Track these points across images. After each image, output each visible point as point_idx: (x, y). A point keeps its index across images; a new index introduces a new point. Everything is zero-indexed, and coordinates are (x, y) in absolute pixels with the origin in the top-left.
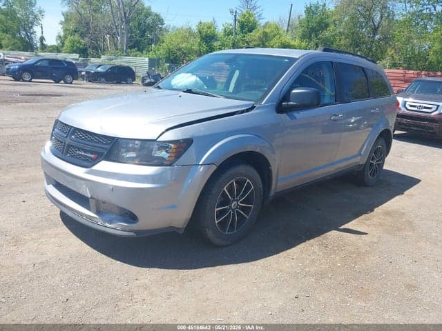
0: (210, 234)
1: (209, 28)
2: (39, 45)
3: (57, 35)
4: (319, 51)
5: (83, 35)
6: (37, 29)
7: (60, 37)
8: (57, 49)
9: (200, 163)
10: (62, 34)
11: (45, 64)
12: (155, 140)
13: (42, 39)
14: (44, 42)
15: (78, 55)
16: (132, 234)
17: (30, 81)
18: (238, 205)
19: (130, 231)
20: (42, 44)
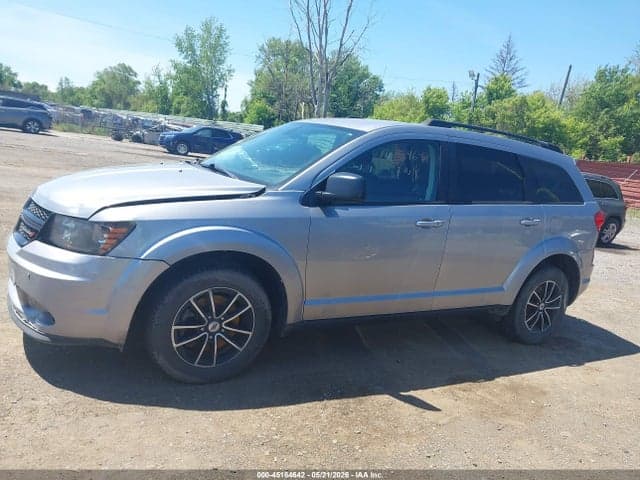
0: (161, 360)
1: (439, 97)
2: (220, 111)
3: (243, 99)
4: (424, 125)
5: (272, 102)
6: (220, 91)
7: (246, 102)
8: (241, 118)
9: (142, 257)
10: (249, 99)
11: (207, 134)
12: (87, 220)
13: (224, 104)
14: (226, 108)
15: (262, 127)
16: (46, 339)
17: (185, 155)
18: (221, 328)
19: (47, 335)
20: (224, 110)
